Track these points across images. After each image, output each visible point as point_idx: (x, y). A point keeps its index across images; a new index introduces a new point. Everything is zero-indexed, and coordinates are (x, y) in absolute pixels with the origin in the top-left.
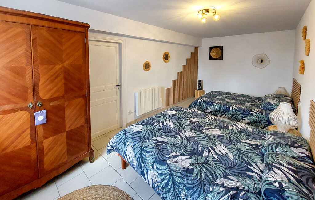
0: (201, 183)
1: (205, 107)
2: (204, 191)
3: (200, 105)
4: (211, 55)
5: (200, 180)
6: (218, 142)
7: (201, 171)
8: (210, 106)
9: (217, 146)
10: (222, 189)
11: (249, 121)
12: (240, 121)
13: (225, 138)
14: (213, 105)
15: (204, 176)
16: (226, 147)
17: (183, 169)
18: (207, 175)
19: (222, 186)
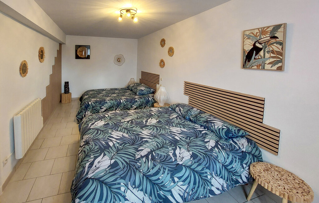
0: (130, 166)
1: (99, 108)
2: (137, 169)
3: (93, 107)
4: (78, 54)
5: (128, 165)
6: (110, 130)
7: (122, 158)
8: (103, 105)
9: (112, 133)
10: (144, 159)
11: (135, 107)
12: (130, 109)
13: (111, 124)
14: (107, 102)
15: (127, 160)
16: (117, 130)
17: (108, 169)
18: (127, 158)
19: (142, 157)
